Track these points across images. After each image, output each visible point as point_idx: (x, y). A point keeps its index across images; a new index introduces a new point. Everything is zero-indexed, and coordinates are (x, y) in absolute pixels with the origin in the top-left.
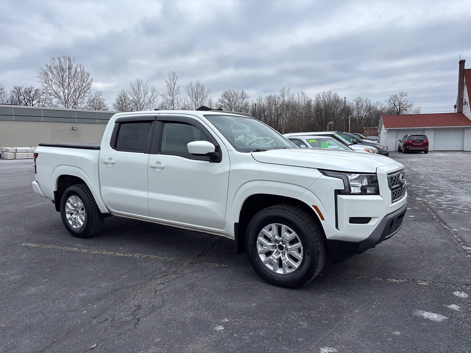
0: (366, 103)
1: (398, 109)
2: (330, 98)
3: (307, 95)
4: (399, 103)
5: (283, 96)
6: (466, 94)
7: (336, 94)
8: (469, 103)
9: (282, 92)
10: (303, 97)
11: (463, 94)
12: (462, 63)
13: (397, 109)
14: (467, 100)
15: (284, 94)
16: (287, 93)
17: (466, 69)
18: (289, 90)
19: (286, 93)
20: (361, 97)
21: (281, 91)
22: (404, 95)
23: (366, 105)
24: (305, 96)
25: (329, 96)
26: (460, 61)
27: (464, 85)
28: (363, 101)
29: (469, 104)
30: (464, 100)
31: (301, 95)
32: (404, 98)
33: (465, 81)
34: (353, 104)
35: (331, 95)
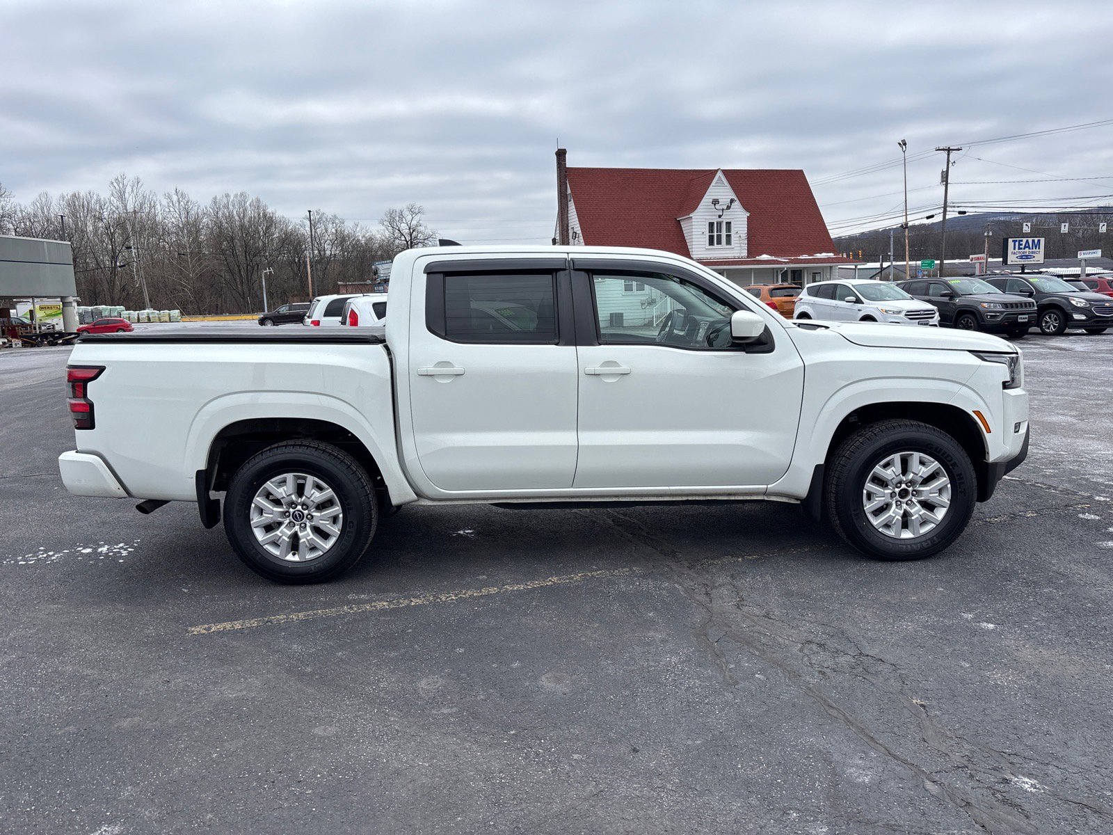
0: (334, 225)
1: (409, 243)
2: (245, 210)
3: (193, 198)
4: (410, 229)
5: (121, 196)
6: (573, 217)
7: (258, 201)
8: (581, 235)
9: (117, 187)
10: (182, 203)
11: (568, 217)
12: (561, 154)
13: (407, 242)
14: (578, 230)
15: (124, 192)
16: (132, 191)
17: (568, 168)
18: (138, 183)
19: (128, 189)
20: (322, 211)
21: (115, 185)
22: (417, 211)
23: (334, 231)
24: (188, 202)
25: (242, 204)
26: (559, 150)
27: (569, 199)
28: (327, 219)
29: (582, 238)
30: (570, 228)
31: (175, 198)
32: (417, 218)
33: (569, 191)
34: (303, 226)
35: (245, 203)
